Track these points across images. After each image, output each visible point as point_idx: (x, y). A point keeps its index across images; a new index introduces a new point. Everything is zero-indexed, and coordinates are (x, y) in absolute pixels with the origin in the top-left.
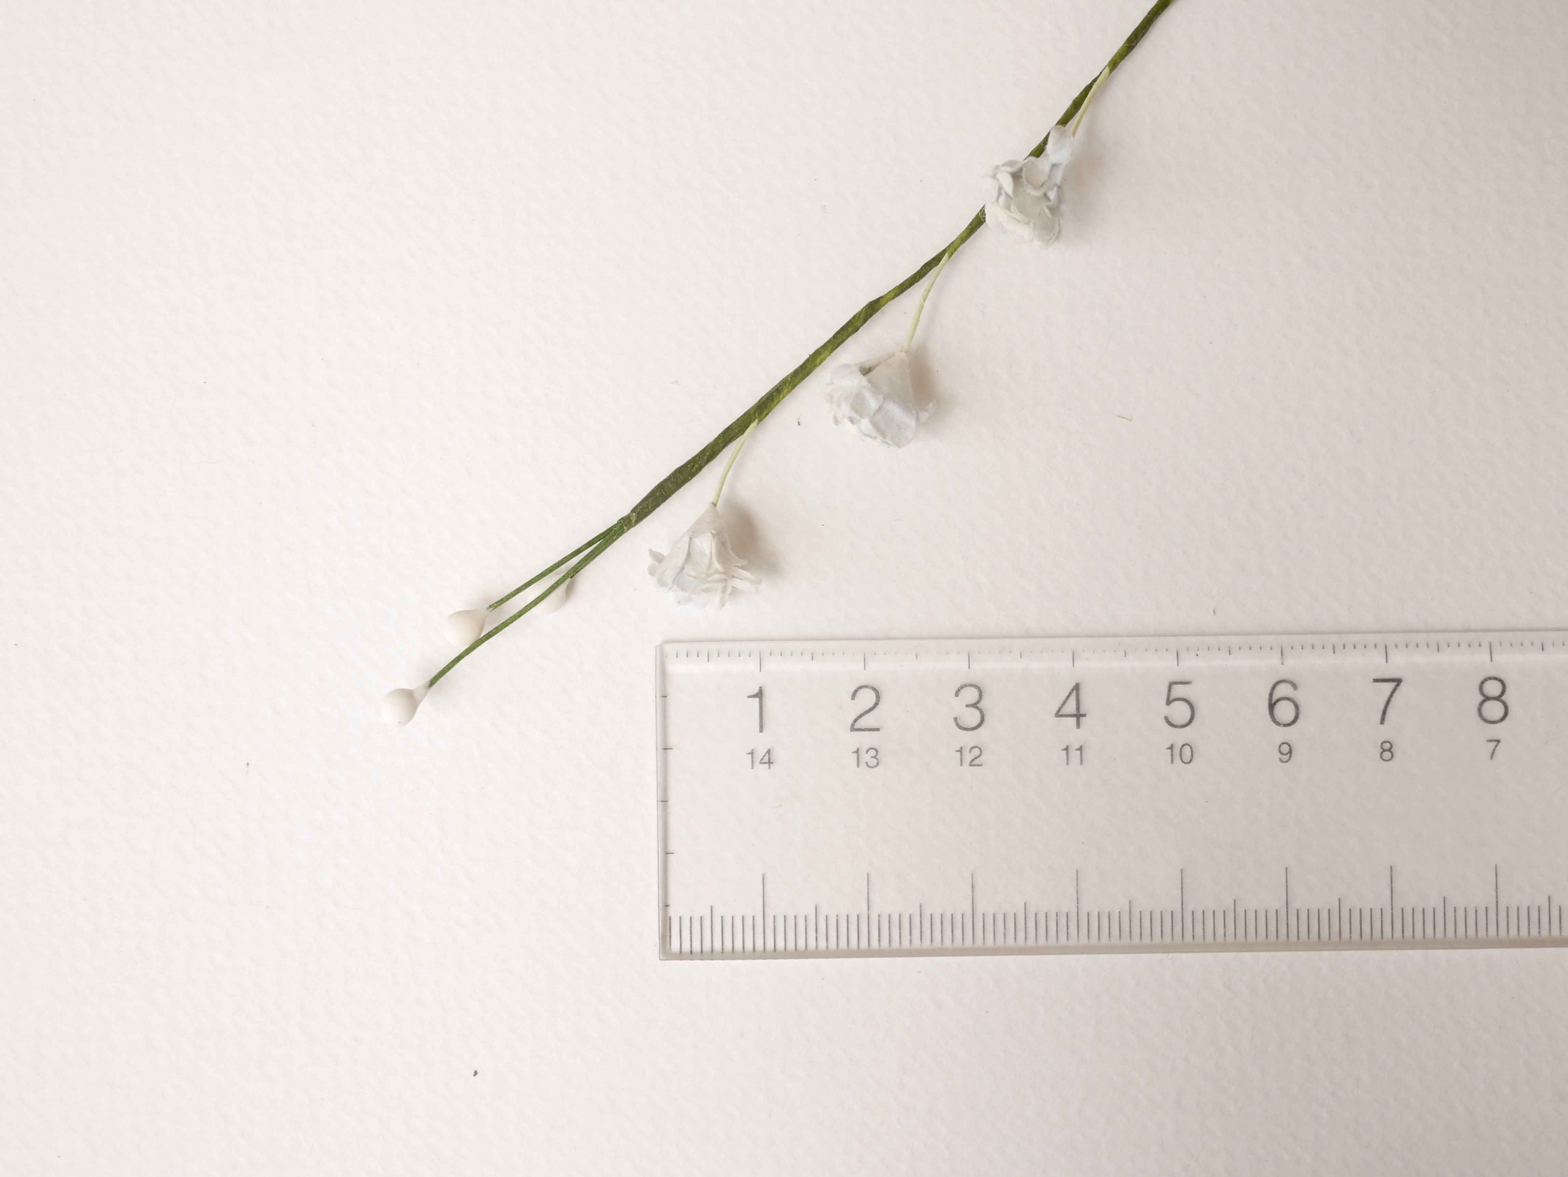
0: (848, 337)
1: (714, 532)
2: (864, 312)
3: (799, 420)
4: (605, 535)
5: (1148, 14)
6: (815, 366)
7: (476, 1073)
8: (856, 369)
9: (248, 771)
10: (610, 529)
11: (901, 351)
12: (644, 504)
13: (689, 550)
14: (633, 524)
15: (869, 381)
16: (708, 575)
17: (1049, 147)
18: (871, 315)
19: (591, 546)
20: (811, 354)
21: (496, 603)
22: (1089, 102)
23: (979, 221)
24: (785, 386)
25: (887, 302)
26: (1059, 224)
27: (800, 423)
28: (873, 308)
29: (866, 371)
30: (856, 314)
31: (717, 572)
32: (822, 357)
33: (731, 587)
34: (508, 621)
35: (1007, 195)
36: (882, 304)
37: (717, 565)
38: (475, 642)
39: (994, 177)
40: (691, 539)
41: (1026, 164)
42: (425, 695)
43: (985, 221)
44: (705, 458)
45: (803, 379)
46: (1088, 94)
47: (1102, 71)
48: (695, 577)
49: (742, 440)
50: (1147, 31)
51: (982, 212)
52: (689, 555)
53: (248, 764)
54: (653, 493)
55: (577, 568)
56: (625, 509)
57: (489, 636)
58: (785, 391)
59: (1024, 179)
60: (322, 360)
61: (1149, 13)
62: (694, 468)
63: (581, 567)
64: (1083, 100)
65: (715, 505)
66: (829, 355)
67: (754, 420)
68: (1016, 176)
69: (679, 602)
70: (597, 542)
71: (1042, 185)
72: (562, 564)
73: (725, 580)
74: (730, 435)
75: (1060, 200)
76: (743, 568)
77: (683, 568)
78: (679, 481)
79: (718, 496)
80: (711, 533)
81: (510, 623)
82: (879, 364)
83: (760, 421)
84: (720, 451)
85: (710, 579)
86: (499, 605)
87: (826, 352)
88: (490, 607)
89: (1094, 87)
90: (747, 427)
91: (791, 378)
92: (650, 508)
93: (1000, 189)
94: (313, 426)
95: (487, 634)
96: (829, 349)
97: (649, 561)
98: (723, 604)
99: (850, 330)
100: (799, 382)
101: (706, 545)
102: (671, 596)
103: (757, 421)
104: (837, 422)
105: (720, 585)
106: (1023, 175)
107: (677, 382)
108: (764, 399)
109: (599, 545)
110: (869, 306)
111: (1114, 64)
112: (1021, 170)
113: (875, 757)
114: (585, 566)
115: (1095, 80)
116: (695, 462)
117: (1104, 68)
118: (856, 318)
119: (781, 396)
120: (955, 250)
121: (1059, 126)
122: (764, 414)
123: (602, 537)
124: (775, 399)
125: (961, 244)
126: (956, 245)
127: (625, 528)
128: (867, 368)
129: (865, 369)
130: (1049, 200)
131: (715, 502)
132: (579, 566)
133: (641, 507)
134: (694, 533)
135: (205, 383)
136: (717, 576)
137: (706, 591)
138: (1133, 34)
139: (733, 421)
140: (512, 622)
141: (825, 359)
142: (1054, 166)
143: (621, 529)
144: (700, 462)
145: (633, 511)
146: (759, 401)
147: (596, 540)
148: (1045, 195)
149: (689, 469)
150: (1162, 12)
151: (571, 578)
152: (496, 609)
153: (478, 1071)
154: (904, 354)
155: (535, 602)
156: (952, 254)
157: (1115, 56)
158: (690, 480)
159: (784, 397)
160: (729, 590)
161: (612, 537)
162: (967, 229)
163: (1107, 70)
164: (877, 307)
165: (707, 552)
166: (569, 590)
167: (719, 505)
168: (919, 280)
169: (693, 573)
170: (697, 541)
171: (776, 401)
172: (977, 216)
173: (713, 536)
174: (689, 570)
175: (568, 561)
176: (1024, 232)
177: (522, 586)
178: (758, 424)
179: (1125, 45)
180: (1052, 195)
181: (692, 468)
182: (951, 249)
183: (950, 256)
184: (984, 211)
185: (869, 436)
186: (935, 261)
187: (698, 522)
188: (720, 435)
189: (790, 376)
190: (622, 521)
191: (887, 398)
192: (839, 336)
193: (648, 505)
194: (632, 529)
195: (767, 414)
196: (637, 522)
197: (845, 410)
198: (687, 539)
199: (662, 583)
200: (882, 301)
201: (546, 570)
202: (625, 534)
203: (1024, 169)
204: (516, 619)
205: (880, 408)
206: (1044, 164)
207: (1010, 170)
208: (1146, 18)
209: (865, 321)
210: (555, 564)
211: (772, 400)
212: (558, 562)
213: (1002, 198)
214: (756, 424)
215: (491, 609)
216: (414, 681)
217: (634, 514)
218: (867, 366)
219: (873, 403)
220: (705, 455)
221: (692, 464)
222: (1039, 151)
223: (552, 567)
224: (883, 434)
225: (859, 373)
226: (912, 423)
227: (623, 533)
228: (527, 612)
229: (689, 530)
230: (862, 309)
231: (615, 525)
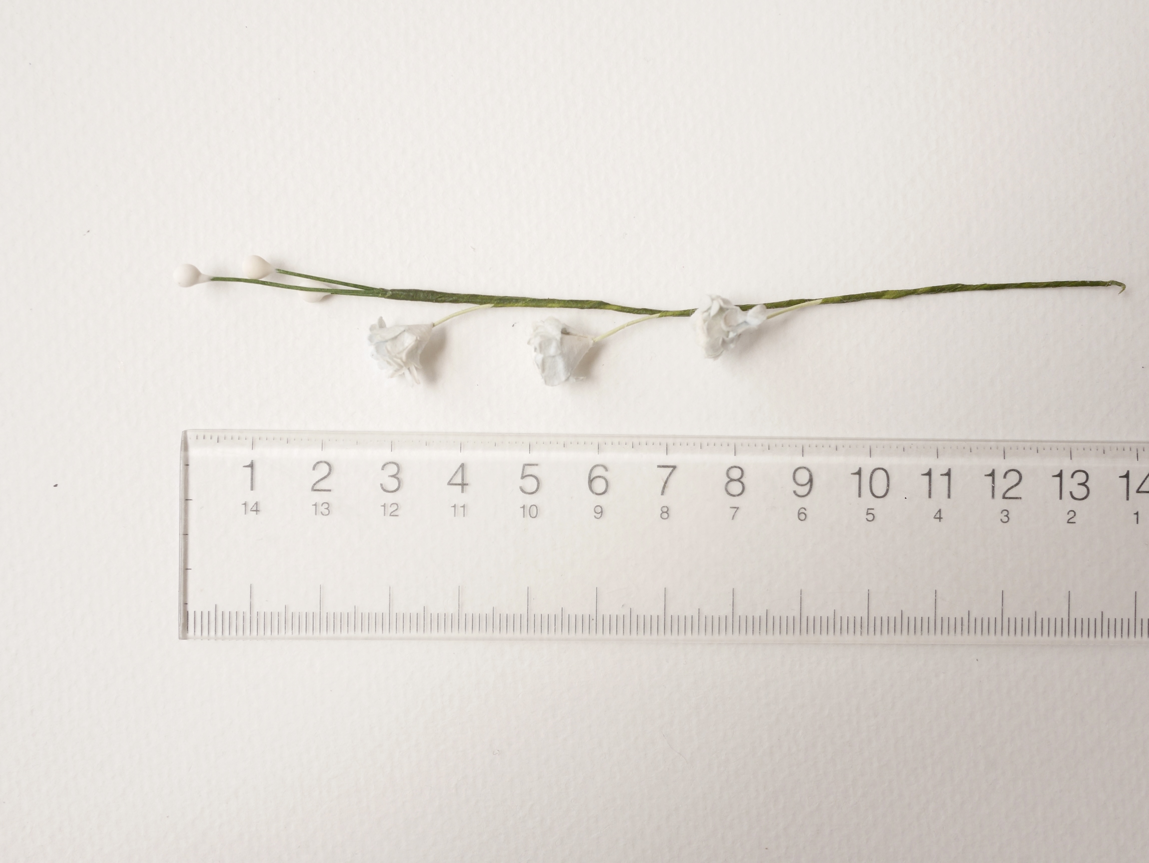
0: (575, 307)
1: (418, 338)
2: (594, 303)
3: (515, 324)
4: (367, 289)
5: (865, 294)
6: (546, 306)
7: (56, 486)
8: (561, 327)
9: (85, 235)
10: (373, 289)
11: (592, 339)
12: (400, 293)
13: (398, 335)
14: (386, 297)
15: (562, 339)
16: (396, 357)
17: (751, 312)
18: (595, 308)
19: (355, 287)
20: (550, 298)
21: (283, 271)
22: (796, 308)
23: (687, 313)
24: (522, 302)
25: (610, 309)
26: (722, 352)
27: (514, 326)
28: (600, 305)
29: (565, 332)
30: (590, 301)
31: (401, 359)
32: (554, 305)
33: (403, 372)
34: (280, 285)
35: (709, 314)
36: (606, 308)
37: (404, 356)
38: (254, 280)
39: (713, 300)
40: (404, 331)
41: (733, 309)
42: (204, 282)
43: (690, 316)
44: (451, 299)
45: (534, 306)
46: (800, 303)
47: (818, 299)
48: (388, 352)
49: (477, 308)
50: (857, 301)
51: (693, 311)
52: (396, 338)
53: (88, 231)
54: (409, 291)
55: (338, 292)
56: (389, 286)
57: (264, 283)
58: (520, 304)
59: (724, 315)
60: (314, 71)
61: (867, 294)
62: (441, 299)
63: (341, 293)
64: (795, 304)
65: (434, 325)
66: (558, 307)
67: (492, 303)
68: (721, 310)
69: (373, 355)
70: (360, 288)
71: (730, 326)
72: (333, 283)
73: (401, 367)
74: (473, 299)
75: (732, 341)
76: (416, 368)
77: (387, 341)
78: (427, 298)
79: (440, 323)
80: (417, 338)
81: (280, 287)
82: (575, 335)
83: (494, 306)
84: (461, 302)
85: (395, 359)
86: (283, 273)
87: (557, 305)
88: (278, 270)
89: (806, 303)
90: (485, 303)
91: (529, 300)
92: (401, 297)
93: (709, 309)
94: (279, 99)
95: (265, 282)
96: (561, 305)
97: (375, 321)
98: (392, 376)
99: (579, 305)
100: (531, 306)
101: (409, 341)
102: (372, 349)
103: (493, 305)
104: (529, 343)
105: (396, 367)
106: (727, 312)
107: (474, 249)
108: (506, 298)
109: (359, 291)
110: (598, 303)
111: (827, 301)
112: (727, 309)
113: (327, 509)
114: (343, 294)
115: (810, 300)
116: (443, 296)
117: (820, 299)
118: (587, 303)
119: (516, 305)
120: (665, 316)
121: (764, 306)
122: (500, 305)
123: (365, 288)
124: (511, 303)
125: (671, 315)
126: (668, 314)
127: (380, 295)
128: (568, 331)
129: (566, 331)
130: (727, 336)
131: (435, 324)
132: (340, 292)
133: (397, 292)
134: (409, 329)
135: (246, 27)
136: (399, 361)
137: (388, 363)
138: (849, 296)
139: (481, 294)
140: (282, 287)
141: (554, 307)
142: (745, 322)
143: (378, 293)
144: (446, 298)
145: (392, 291)
146: (503, 297)
147: (360, 287)
148: (728, 332)
149: (438, 296)
150: (874, 299)
151: (332, 294)
152: (280, 274)
153: (58, 486)
154: (592, 342)
155: (302, 288)
156: (662, 316)
157: (830, 298)
158: (433, 302)
159: (517, 306)
160: (401, 373)
161: (369, 293)
162: (681, 311)
163: (820, 301)
164: (602, 306)
165: (406, 345)
166: (325, 298)
167: (435, 328)
168: (635, 313)
169: (389, 348)
170: (406, 334)
171: (511, 304)
172: (689, 310)
173: (417, 340)
174: (389, 345)
175: (338, 284)
176: (702, 339)
177: (304, 275)
178: (492, 307)
179: (840, 298)
180: (732, 335)
181: (440, 298)
182: (664, 314)
183: (660, 317)
184: (694, 311)
185: (538, 365)
186: (652, 312)
187: (417, 326)
188: (468, 295)
189: (529, 299)
190: (382, 290)
191: (562, 355)
192: (571, 303)
193: (402, 294)
194: (383, 299)
195: (501, 307)
196: (389, 297)
197: (537, 341)
198: (402, 329)
199: (370, 339)
200: (608, 307)
201: (323, 278)
202: (378, 298)
203: (729, 311)
204: (285, 288)
205: (554, 357)
206: (741, 316)
207: (722, 304)
208: (863, 294)
209: (591, 308)
210: (329, 280)
211: (510, 303)
212: (332, 280)
213: (706, 314)
214: (491, 306)
215: (278, 271)
216: (206, 270)
217: (391, 293)
218: (569, 330)
219: (553, 350)
220: (452, 298)
221: (442, 296)
222: (745, 308)
223: (327, 279)
224: (543, 370)
225: (561, 330)
226: (563, 378)
227: (377, 296)
228: (294, 289)
229: (408, 326)
230: (594, 301)
231: (377, 289)
